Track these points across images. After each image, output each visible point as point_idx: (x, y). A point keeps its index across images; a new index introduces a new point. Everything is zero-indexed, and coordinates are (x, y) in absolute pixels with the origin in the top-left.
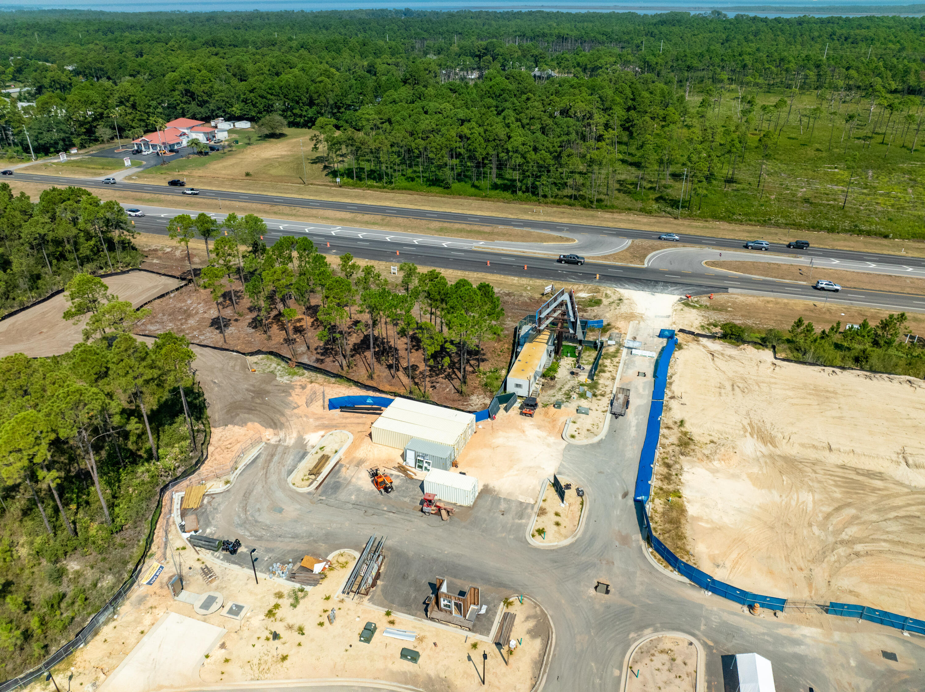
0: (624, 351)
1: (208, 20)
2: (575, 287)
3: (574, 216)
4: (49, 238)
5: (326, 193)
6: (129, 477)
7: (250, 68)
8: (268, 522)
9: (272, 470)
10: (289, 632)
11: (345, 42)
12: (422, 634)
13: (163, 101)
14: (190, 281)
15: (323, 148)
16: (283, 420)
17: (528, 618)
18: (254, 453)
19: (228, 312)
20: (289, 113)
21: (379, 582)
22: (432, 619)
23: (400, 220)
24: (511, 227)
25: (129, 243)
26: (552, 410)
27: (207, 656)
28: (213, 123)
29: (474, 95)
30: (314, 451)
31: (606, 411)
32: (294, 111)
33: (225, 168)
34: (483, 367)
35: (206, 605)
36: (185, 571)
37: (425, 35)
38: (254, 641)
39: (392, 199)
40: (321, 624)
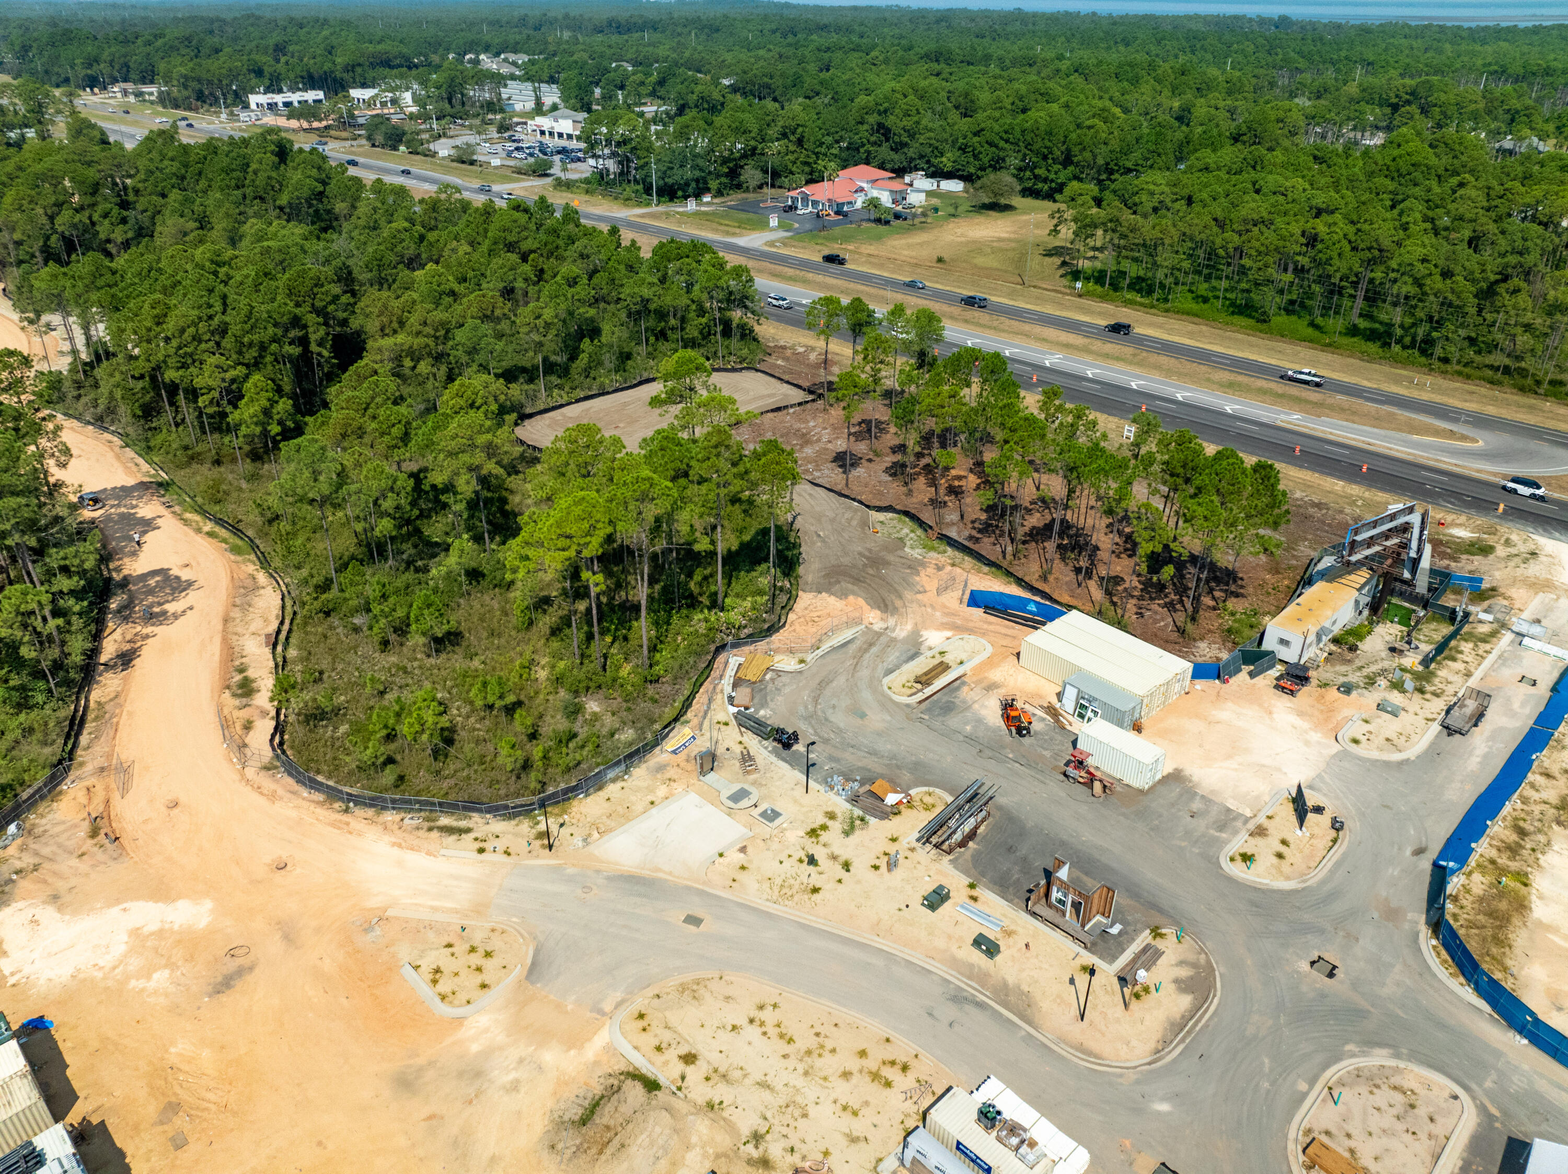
0: (1507, 637)
1: (938, 21)
2: (1450, 518)
3: (1494, 401)
4: (652, 307)
5: (1054, 302)
6: (682, 622)
7: (984, 97)
8: (842, 725)
9: (865, 663)
10: (831, 863)
11: (1152, 67)
12: (1012, 927)
13: (842, 139)
14: (820, 396)
15: (1067, 232)
16: (898, 603)
17: (1181, 963)
18: (847, 634)
19: (861, 448)
20: (1028, 173)
21: (971, 844)
22: (1034, 914)
23: (1164, 360)
24: (1360, 401)
25: (752, 331)
26: (1333, 693)
27: (721, 855)
28: (907, 179)
29: (1356, 170)
30: (930, 654)
31: (1434, 720)
32: (1037, 171)
33: (909, 246)
34: (1231, 604)
35: (737, 797)
36: (720, 751)
37: (1302, 63)
38: (783, 857)
39: (1160, 327)
40: (876, 868)
